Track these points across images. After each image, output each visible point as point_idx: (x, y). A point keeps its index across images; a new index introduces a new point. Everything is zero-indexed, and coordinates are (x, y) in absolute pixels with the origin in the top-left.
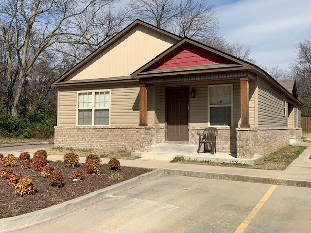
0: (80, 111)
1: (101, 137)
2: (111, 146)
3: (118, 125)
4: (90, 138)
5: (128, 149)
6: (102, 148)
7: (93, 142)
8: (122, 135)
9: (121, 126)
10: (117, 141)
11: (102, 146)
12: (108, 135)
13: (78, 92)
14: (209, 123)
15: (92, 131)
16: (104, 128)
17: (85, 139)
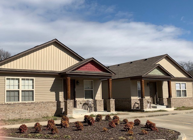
0: (7, 91)
1: (29, 109)
2: (37, 115)
3: (42, 101)
4: (19, 111)
5: (49, 115)
6: (29, 117)
7: (22, 113)
8: (45, 107)
9: (44, 101)
10: (41, 111)
11: (29, 115)
12: (34, 107)
13: (6, 77)
14: (84, 98)
15: (21, 106)
16: (32, 103)
17: (15, 112)
